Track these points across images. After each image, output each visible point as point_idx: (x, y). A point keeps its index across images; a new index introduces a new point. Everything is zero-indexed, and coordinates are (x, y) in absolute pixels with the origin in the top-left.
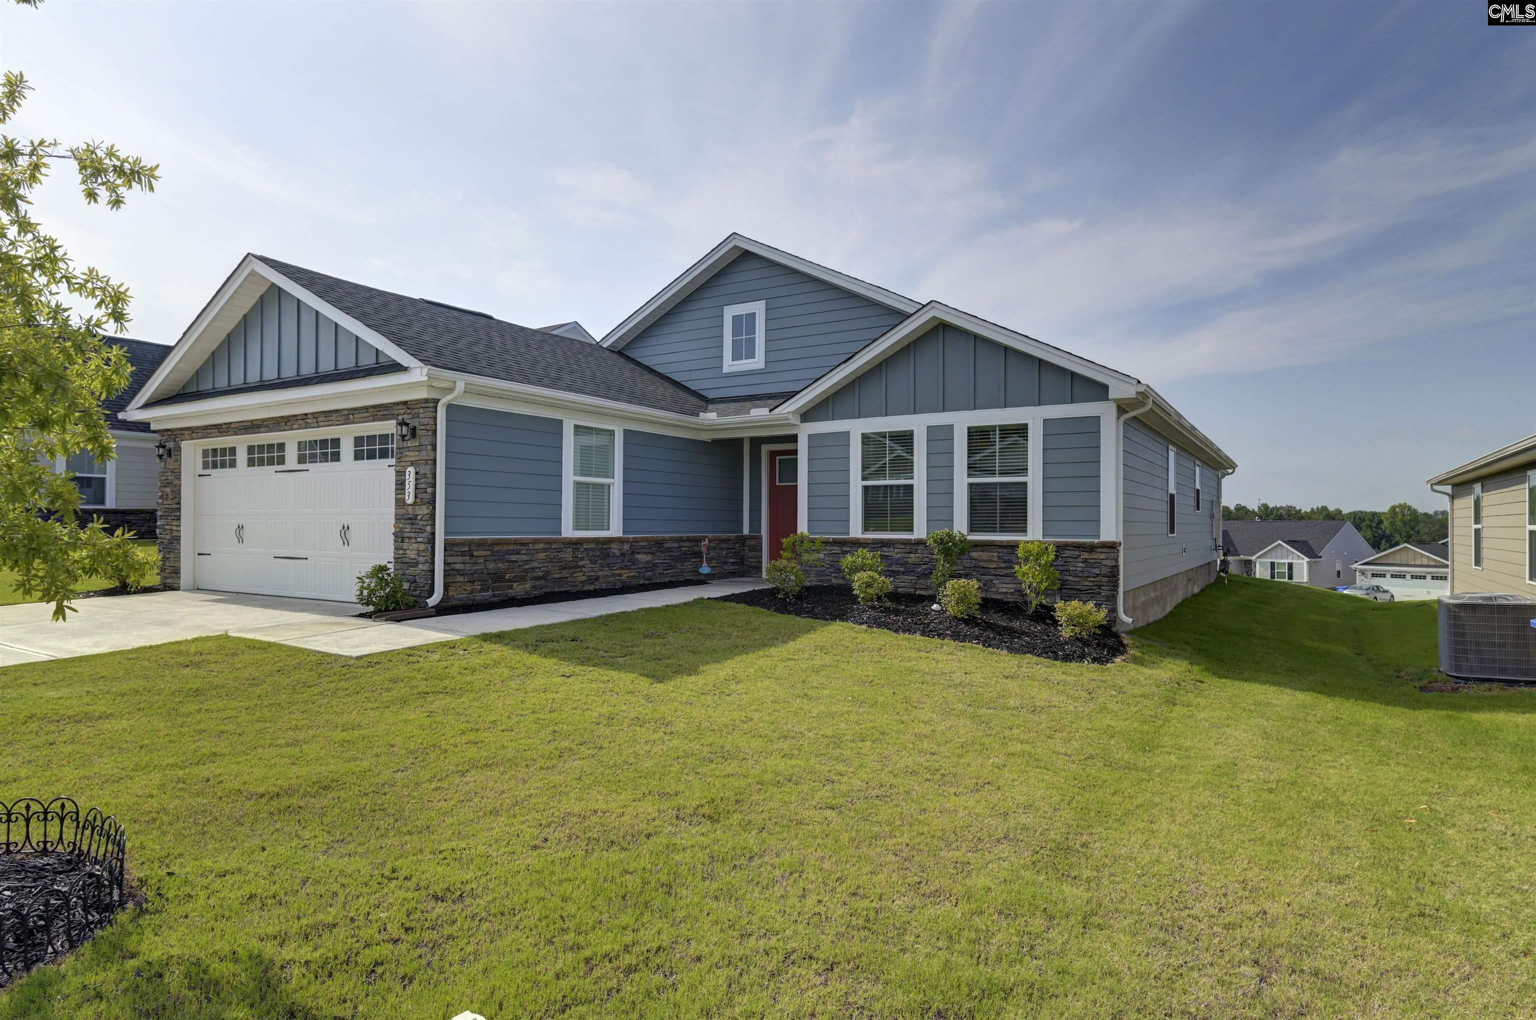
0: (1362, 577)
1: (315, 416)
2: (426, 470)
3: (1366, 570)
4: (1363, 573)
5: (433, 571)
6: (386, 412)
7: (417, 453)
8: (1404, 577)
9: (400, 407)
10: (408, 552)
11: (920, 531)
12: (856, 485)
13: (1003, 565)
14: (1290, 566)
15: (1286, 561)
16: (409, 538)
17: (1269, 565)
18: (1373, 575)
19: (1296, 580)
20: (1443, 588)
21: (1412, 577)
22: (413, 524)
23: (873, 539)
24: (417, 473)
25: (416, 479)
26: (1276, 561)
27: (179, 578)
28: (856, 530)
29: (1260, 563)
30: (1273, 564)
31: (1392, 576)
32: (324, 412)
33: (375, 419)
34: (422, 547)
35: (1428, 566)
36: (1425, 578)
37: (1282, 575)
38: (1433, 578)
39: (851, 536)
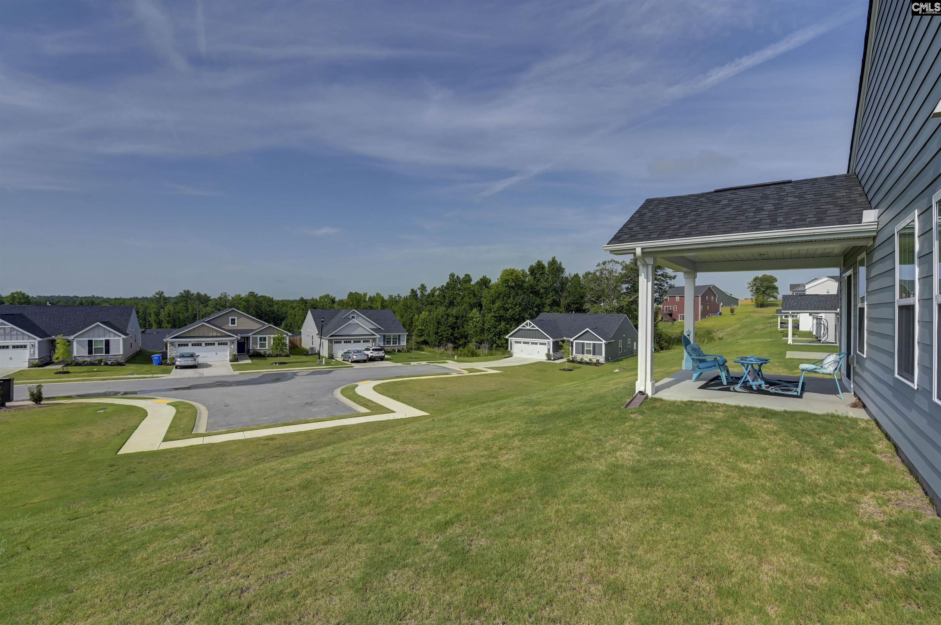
0: (172, 347)
3: (174, 342)
4: (172, 344)
8: (201, 345)
14: (107, 343)
15: (104, 339)
17: (87, 343)
18: (179, 345)
19: (112, 353)
20: (226, 351)
21: (206, 345)
26: (94, 339)
29: (78, 342)
30: (90, 342)
31: (193, 345)
35: (217, 337)
36: (214, 344)
37: (99, 350)
38: (219, 344)
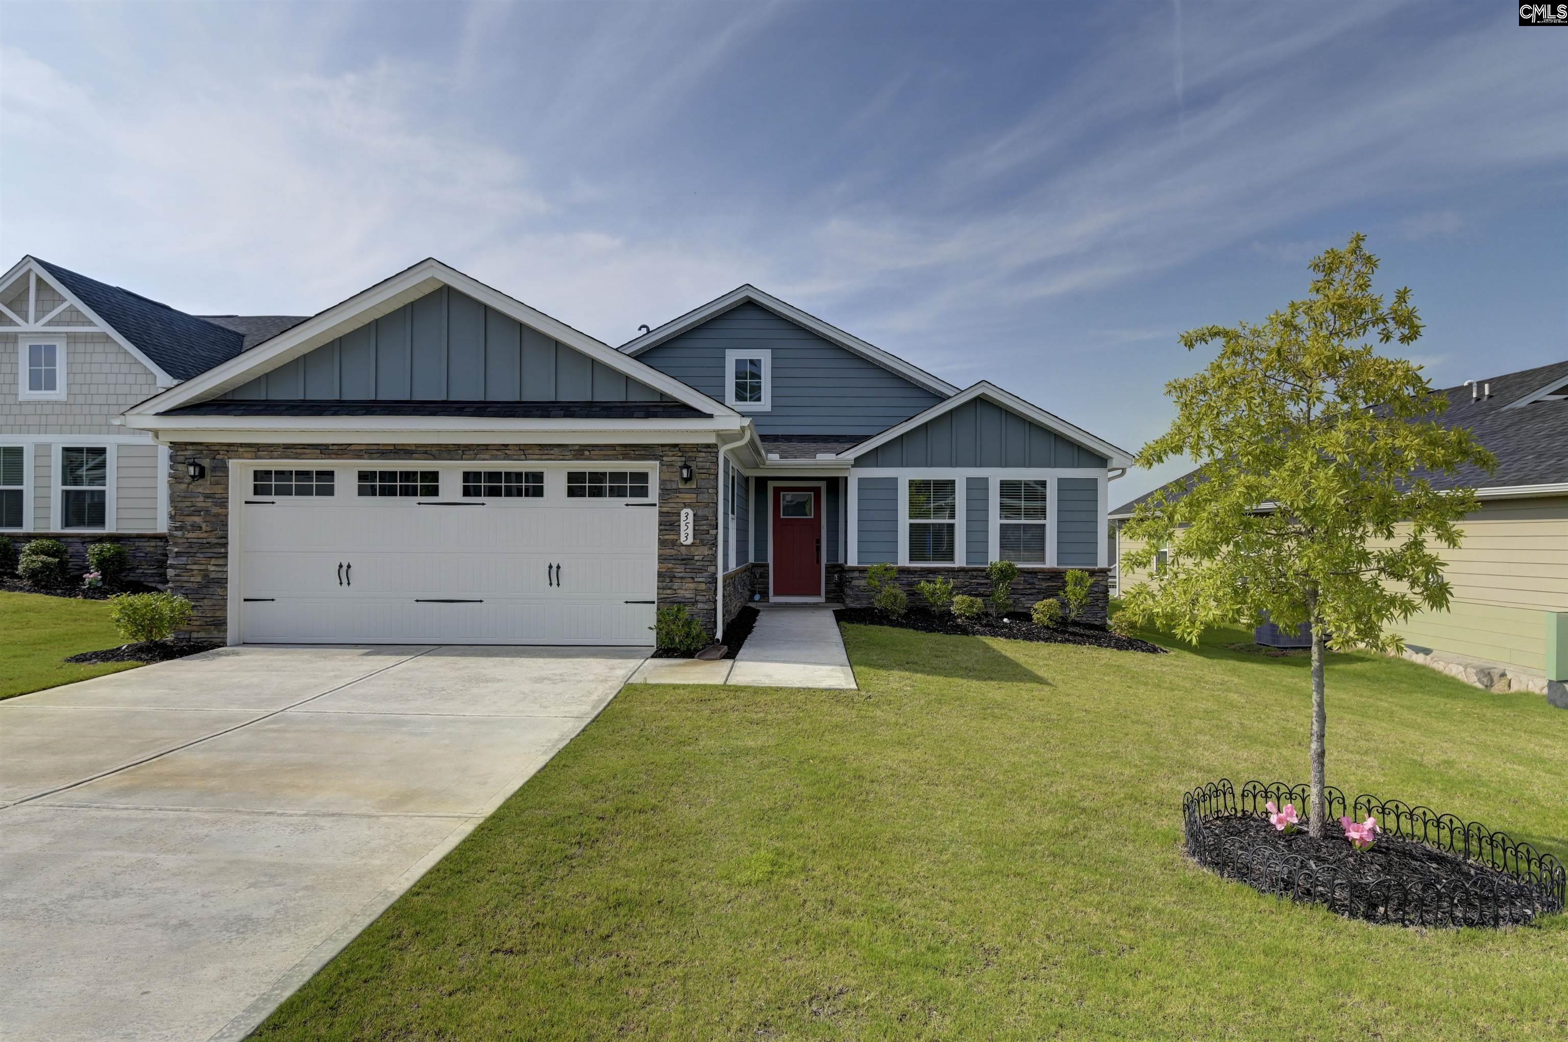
1: (522, 447)
2: (708, 512)
5: (715, 609)
6: (643, 452)
7: (695, 496)
9: (667, 448)
10: (679, 591)
11: (960, 560)
12: (904, 521)
13: (1028, 586)
16: (682, 578)
22: (685, 564)
23: (921, 568)
24: (695, 515)
25: (694, 521)
27: (226, 631)
28: (904, 560)
32: (540, 445)
33: (625, 457)
34: (703, 586)
39: (899, 565)
